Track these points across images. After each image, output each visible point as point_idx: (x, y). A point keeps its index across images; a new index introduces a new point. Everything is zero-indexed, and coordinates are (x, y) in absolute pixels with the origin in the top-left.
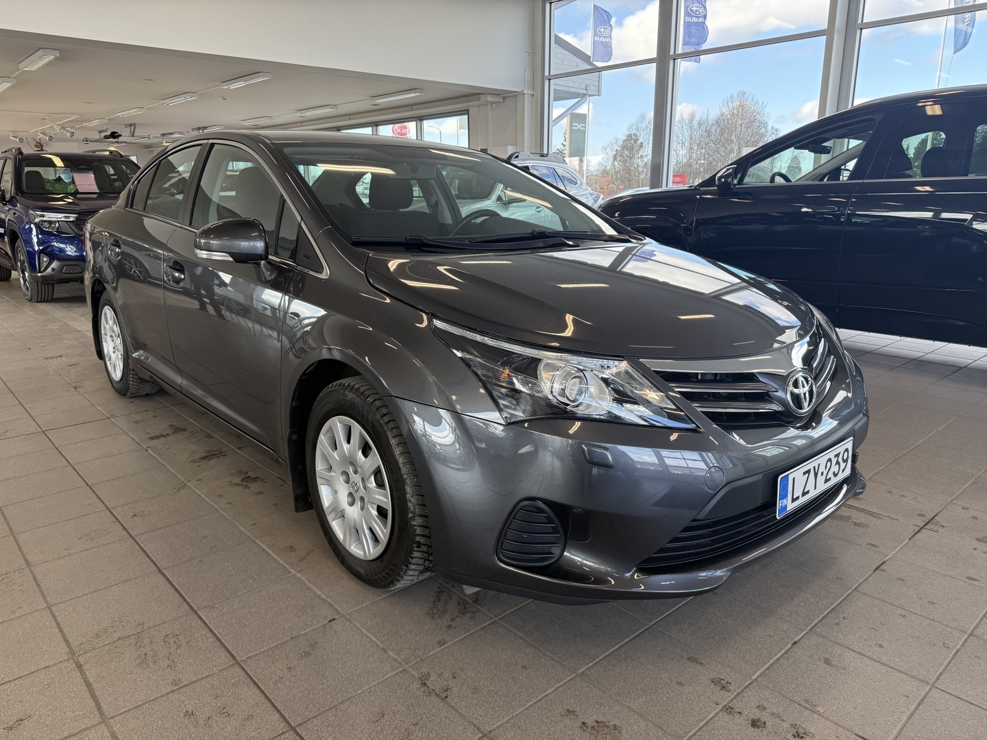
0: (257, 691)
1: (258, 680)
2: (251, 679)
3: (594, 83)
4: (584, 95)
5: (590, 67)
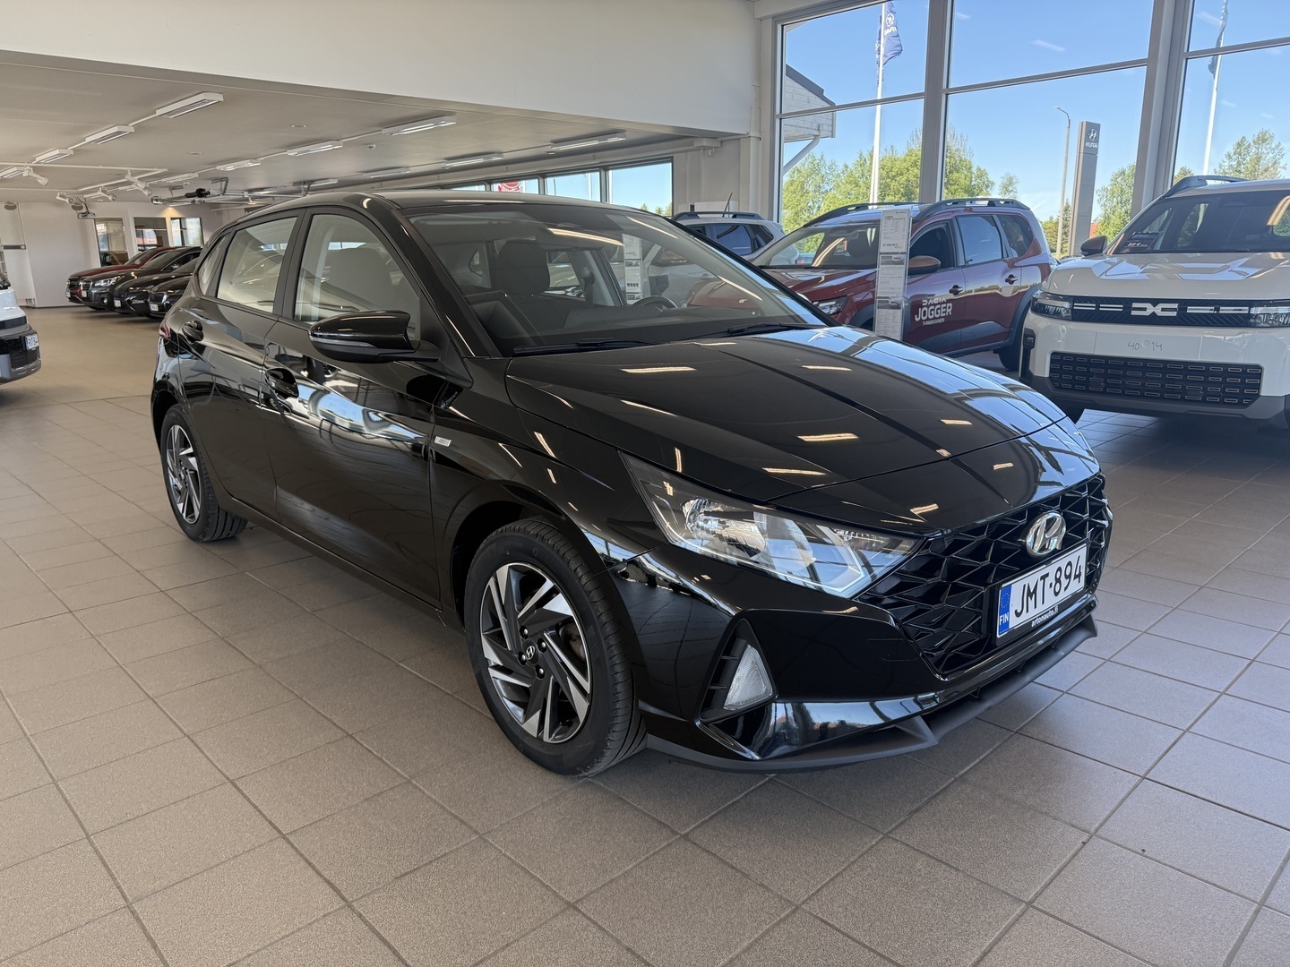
3: (828, 122)
4: (816, 137)
5: (824, 105)
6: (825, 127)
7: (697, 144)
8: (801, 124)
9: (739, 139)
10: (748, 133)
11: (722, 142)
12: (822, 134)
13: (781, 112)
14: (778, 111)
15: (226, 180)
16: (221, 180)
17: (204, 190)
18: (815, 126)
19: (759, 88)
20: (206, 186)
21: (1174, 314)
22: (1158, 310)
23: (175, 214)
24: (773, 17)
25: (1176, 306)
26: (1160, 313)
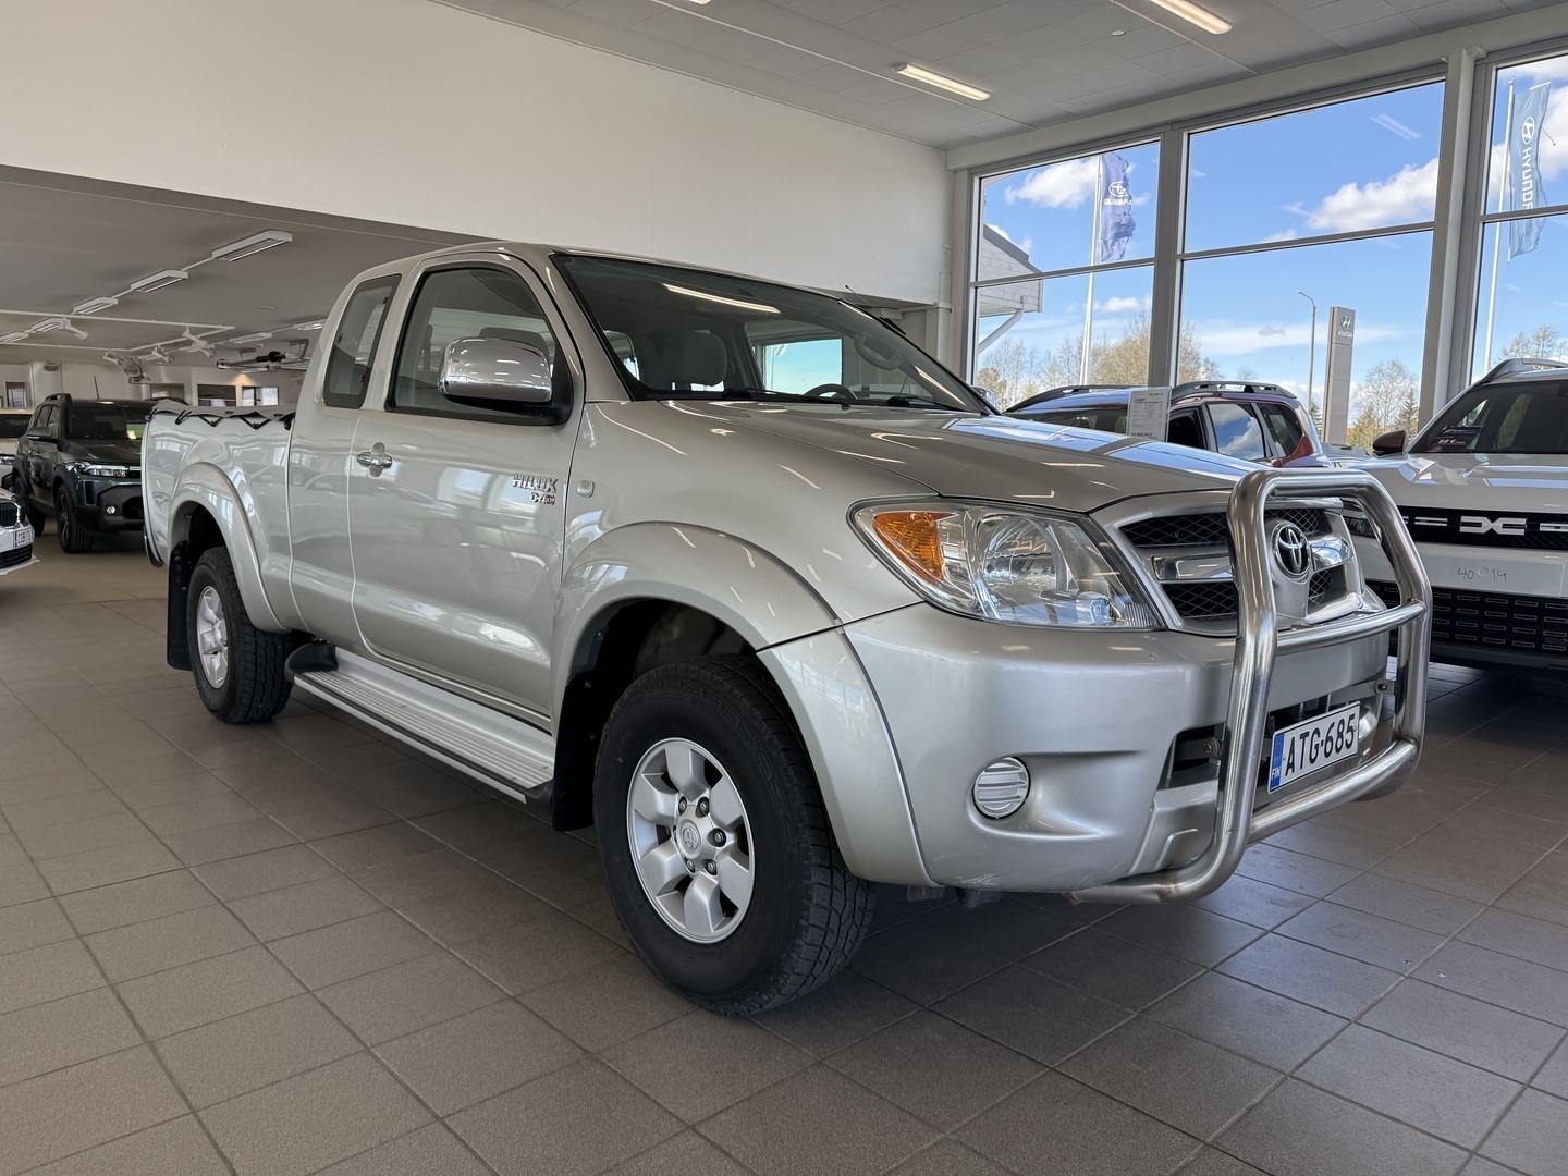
3: (1033, 294)
4: (1018, 310)
5: (1029, 272)
6: (1030, 300)
8: (1000, 295)
9: (925, 310)
10: (936, 304)
12: (1026, 307)
13: (976, 280)
14: (972, 279)
15: (306, 342)
17: (279, 353)
18: (1019, 298)
19: (951, 252)
20: (282, 349)
21: (1521, 532)
22: (1498, 526)
23: (247, 383)
24: (969, 169)
25: (1523, 521)
26: (1500, 531)
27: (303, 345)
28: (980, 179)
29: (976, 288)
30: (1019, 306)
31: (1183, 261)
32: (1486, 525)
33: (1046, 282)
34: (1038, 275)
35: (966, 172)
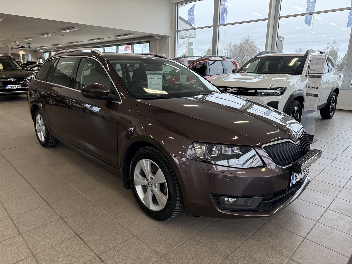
0: (67, 226)
1: (68, 223)
2: (66, 222)
3: (193, 33)
4: (190, 37)
5: (192, 28)
6: (192, 35)
7: (154, 38)
8: (185, 33)
9: (166, 37)
10: (168, 35)
11: (162, 38)
12: (191, 36)
13: (177, 30)
14: (176, 30)
15: (30, 43)
16: (29, 43)
17: (24, 46)
18: (189, 34)
19: (171, 23)
20: (24, 45)
21: (237, 91)
22: (233, 90)
23: (24, 53)
24: (175, 3)
25: (237, 89)
26: (233, 91)
27: (29, 44)
28: (178, 6)
29: (177, 32)
30: (189, 36)
31: (219, 26)
32: (231, 90)
33: (196, 30)
34: (194, 29)
35: (174, 4)
